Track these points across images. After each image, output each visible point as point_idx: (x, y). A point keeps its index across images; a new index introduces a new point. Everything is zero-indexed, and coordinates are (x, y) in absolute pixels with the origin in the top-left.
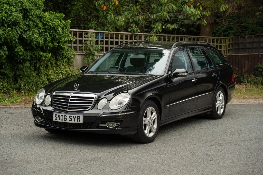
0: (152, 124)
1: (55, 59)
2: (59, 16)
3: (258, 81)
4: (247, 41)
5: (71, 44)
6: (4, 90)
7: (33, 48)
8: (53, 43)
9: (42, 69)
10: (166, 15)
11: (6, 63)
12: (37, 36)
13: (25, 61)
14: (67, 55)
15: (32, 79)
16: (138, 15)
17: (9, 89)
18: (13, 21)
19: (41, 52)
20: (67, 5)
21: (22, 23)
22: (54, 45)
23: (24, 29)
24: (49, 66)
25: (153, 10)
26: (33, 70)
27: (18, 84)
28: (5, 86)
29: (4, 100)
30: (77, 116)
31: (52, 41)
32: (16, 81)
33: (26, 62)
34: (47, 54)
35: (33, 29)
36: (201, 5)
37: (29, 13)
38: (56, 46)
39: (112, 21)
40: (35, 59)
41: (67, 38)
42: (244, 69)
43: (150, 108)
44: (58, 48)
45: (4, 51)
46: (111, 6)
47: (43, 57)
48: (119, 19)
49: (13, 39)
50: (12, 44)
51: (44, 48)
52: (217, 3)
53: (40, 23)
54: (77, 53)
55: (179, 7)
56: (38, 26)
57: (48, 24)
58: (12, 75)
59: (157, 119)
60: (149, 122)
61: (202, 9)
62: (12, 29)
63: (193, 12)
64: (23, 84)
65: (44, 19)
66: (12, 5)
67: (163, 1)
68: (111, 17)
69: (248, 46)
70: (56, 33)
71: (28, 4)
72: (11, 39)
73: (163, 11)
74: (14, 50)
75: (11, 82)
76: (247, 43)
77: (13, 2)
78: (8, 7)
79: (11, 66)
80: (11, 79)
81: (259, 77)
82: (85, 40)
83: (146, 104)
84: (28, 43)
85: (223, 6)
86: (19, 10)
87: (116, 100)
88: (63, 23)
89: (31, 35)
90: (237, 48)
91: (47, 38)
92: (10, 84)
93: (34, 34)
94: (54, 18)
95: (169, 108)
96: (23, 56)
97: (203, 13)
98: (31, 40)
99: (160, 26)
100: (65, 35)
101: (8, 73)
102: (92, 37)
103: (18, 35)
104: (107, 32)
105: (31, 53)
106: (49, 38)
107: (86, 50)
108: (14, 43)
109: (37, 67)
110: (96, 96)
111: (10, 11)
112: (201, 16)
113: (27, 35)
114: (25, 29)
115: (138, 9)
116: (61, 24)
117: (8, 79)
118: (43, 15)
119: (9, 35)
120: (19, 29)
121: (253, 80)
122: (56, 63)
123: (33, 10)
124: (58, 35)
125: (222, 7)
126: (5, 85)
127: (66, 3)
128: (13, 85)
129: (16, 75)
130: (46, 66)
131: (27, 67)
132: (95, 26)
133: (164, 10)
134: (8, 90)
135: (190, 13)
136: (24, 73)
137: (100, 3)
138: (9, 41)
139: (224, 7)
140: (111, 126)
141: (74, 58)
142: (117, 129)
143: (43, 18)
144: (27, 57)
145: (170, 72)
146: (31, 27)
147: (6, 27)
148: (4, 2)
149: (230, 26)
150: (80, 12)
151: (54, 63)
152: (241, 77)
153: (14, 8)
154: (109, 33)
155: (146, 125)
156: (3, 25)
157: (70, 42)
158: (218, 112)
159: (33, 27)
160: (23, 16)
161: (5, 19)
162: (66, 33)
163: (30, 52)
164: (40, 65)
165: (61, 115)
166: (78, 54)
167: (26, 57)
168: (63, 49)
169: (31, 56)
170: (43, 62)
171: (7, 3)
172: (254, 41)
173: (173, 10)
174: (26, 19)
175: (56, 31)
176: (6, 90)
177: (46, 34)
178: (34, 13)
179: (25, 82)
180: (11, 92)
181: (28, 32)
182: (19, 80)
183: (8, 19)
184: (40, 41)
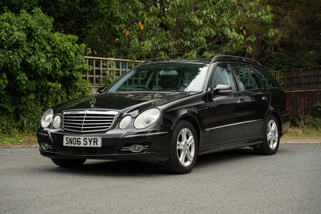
0: (188, 151)
1: (66, 93)
2: (71, 38)
3: (317, 123)
4: (302, 75)
5: (86, 74)
6: (2, 129)
7: (39, 76)
8: (64, 71)
9: (50, 104)
10: (203, 40)
11: (6, 95)
12: (44, 61)
13: (29, 92)
14: (81, 87)
15: (37, 115)
16: (168, 41)
17: (9, 128)
18: (14, 42)
19: (49, 82)
20: (80, 27)
21: (25, 44)
22: (65, 73)
23: (28, 52)
24: (59, 100)
25: (186, 36)
26: (39, 105)
27: (20, 121)
28: (3, 125)
29: (3, 140)
30: (93, 138)
31: (63, 68)
32: (17, 118)
33: (30, 95)
34: (57, 84)
35: (39, 52)
36: (245, 29)
37: (34, 33)
38: (68, 75)
39: (136, 47)
40: (41, 91)
41: (81, 66)
42: (300, 109)
43: (186, 129)
44: (70, 78)
45: (4, 79)
46: (135, 31)
47: (51, 88)
48: (145, 45)
49: (15, 64)
50: (13, 71)
51: (52, 76)
52: (264, 27)
53: (47, 45)
54: (94, 85)
55: (218, 31)
56: (45, 49)
57: (57, 47)
58: (13, 110)
59: (194, 144)
60: (184, 147)
61: (245, 34)
62: (13, 52)
63: (235, 36)
64: (26, 121)
65: (53, 40)
66: (14, 23)
67: (198, 24)
68: (135, 42)
69: (303, 81)
70: (68, 59)
71: (34, 21)
72: (12, 64)
73: (199, 36)
74: (16, 78)
75: (11, 119)
76: (302, 77)
77: (15, 20)
78: (8, 25)
79: (12, 99)
80: (12, 116)
81: (319, 118)
82: (103, 70)
83: (180, 124)
84: (33, 70)
85: (272, 30)
86: (22, 29)
87: (143, 118)
88: (76, 47)
89: (37, 59)
90: (290, 83)
91: (56, 64)
92: (10, 121)
93: (40, 59)
94: (65, 40)
95: (208, 132)
96: (27, 86)
97: (248, 39)
98: (37, 66)
99: (196, 54)
100: (78, 62)
101: (8, 107)
102: (112, 65)
103: (21, 60)
104: (131, 61)
105: (37, 83)
106: (59, 65)
107: (104, 82)
108: (15, 69)
109: (43, 101)
110: (118, 113)
111: (11, 30)
112: (245, 42)
113: (32, 59)
114: (30, 53)
115: (168, 35)
116: (73, 48)
117: (8, 116)
118: (51, 36)
119: (10, 59)
120: (22, 52)
121: (311, 122)
122: (68, 97)
123: (39, 30)
124: (70, 61)
125: (270, 31)
126: (4, 122)
127: (80, 25)
128: (15, 123)
129: (18, 111)
130: (55, 100)
131: (31, 100)
132: (116, 55)
133: (200, 34)
134: (7, 129)
135: (232, 37)
136: (28, 109)
137: (121, 27)
138: (9, 67)
139: (273, 32)
140: (137, 151)
141: (89, 91)
142: (144, 153)
143: (51, 39)
144: (32, 87)
145: (209, 89)
146: (37, 51)
147: (6, 49)
148: (3, 20)
149: (280, 66)
150: (97, 39)
151: (65, 97)
152: (296, 119)
153: (16, 26)
154: (132, 62)
155: (181, 151)
156: (2, 47)
157: (84, 71)
158: (271, 146)
159: (39, 50)
160: (27, 37)
161: (5, 40)
162: (80, 60)
163: (35, 81)
164: (48, 100)
165: (73, 137)
166: (95, 87)
167: (30, 87)
168: (76, 79)
169: (36, 86)
170: (51, 96)
171: (8, 20)
172: (311, 75)
173: (210, 34)
174: (30, 40)
175: (67, 56)
176: (5, 130)
177: (55, 60)
178: (40, 33)
179: (29, 118)
180: (11, 132)
181: (33, 57)
182: (21, 116)
183: (9, 40)
184: (48, 67)
